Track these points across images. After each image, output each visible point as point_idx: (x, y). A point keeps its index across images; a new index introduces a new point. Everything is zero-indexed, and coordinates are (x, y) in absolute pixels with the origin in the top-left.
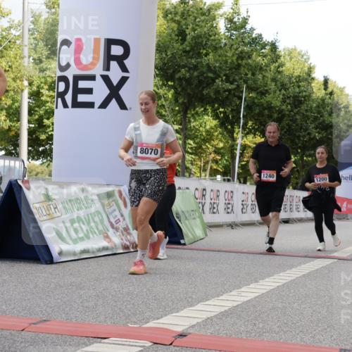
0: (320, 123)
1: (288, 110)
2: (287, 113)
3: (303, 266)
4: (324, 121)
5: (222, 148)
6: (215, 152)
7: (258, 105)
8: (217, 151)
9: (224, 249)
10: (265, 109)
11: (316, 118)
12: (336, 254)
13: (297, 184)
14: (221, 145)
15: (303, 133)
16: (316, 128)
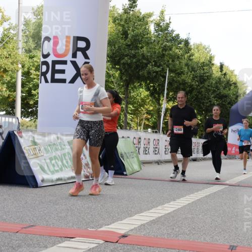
0: (218, 94)
1: (196, 85)
2: (196, 87)
3: (206, 190)
4: (220, 93)
5: (152, 110)
6: (147, 113)
7: (176, 82)
8: (149, 112)
9: (153, 178)
10: (180, 84)
11: (214, 91)
12: (227, 182)
13: (202, 134)
14: (151, 108)
15: (206, 101)
16: (215, 97)
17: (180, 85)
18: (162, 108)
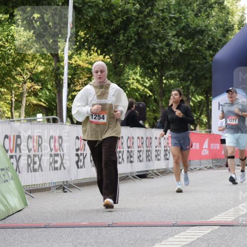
0: (183, 28)
1: (136, 10)
2: (134, 14)
3: (170, 239)
4: (188, 25)
5: (41, 73)
6: (31, 79)
7: (90, 7)
8: (34, 78)
9: (54, 223)
10: (102, 10)
12: (217, 219)
13: (156, 119)
14: (40, 68)
15: (160, 45)
16: (177, 35)
17: (100, 12)
18: (63, 67)
